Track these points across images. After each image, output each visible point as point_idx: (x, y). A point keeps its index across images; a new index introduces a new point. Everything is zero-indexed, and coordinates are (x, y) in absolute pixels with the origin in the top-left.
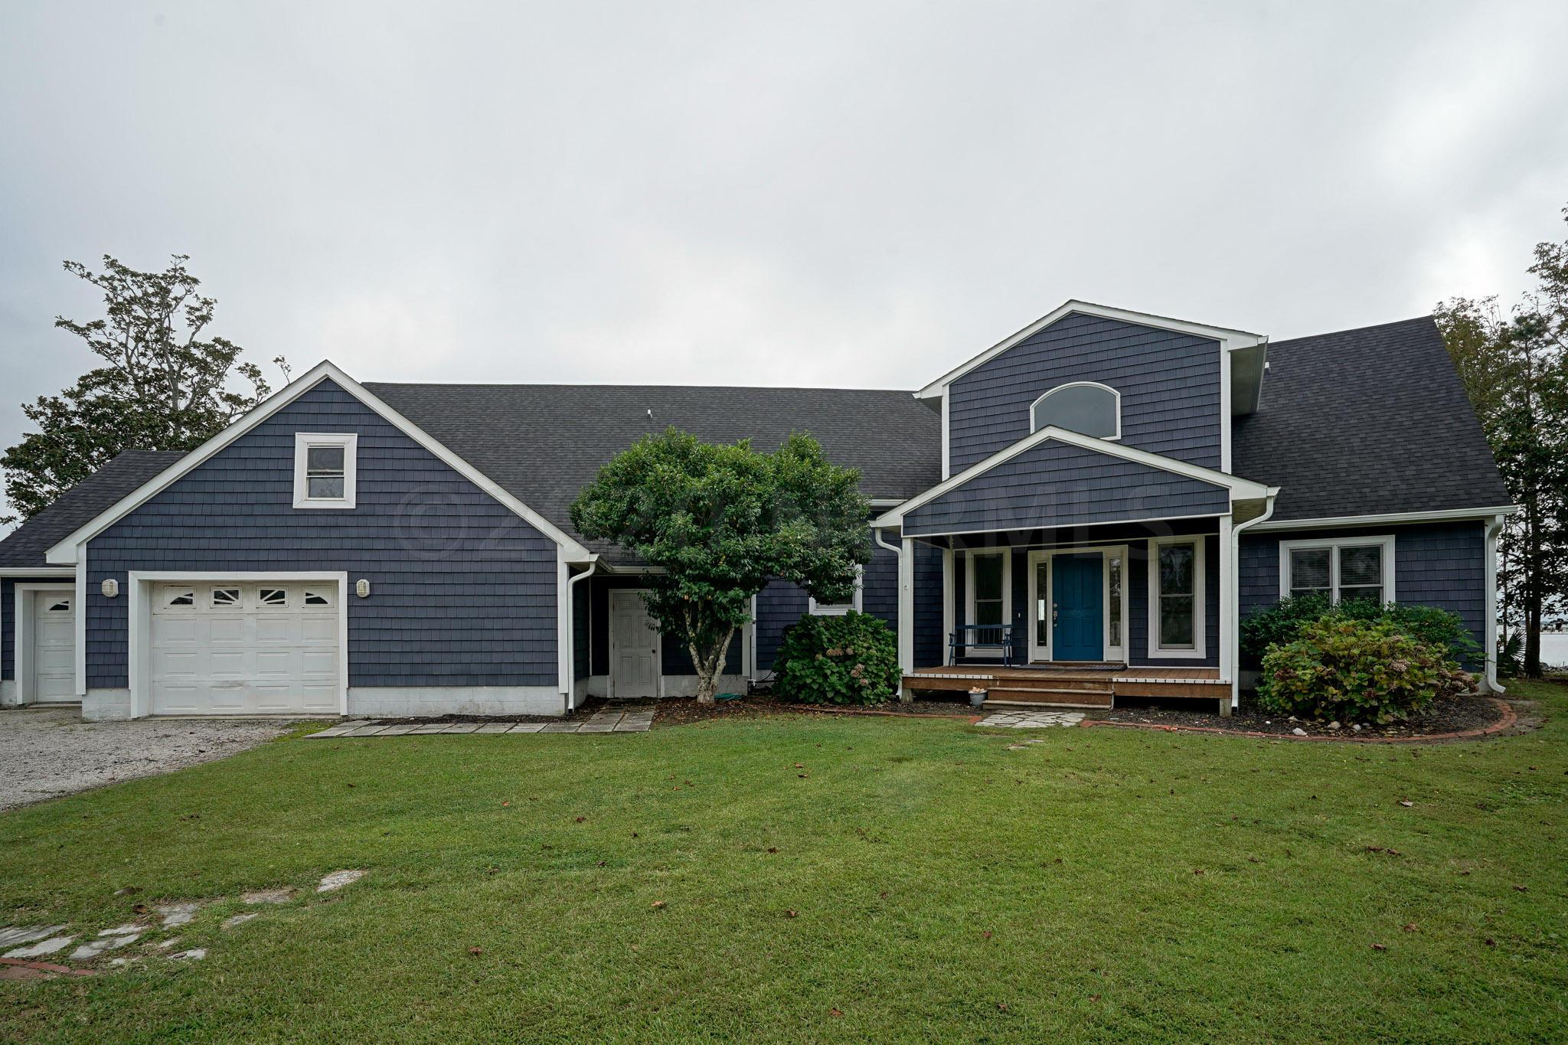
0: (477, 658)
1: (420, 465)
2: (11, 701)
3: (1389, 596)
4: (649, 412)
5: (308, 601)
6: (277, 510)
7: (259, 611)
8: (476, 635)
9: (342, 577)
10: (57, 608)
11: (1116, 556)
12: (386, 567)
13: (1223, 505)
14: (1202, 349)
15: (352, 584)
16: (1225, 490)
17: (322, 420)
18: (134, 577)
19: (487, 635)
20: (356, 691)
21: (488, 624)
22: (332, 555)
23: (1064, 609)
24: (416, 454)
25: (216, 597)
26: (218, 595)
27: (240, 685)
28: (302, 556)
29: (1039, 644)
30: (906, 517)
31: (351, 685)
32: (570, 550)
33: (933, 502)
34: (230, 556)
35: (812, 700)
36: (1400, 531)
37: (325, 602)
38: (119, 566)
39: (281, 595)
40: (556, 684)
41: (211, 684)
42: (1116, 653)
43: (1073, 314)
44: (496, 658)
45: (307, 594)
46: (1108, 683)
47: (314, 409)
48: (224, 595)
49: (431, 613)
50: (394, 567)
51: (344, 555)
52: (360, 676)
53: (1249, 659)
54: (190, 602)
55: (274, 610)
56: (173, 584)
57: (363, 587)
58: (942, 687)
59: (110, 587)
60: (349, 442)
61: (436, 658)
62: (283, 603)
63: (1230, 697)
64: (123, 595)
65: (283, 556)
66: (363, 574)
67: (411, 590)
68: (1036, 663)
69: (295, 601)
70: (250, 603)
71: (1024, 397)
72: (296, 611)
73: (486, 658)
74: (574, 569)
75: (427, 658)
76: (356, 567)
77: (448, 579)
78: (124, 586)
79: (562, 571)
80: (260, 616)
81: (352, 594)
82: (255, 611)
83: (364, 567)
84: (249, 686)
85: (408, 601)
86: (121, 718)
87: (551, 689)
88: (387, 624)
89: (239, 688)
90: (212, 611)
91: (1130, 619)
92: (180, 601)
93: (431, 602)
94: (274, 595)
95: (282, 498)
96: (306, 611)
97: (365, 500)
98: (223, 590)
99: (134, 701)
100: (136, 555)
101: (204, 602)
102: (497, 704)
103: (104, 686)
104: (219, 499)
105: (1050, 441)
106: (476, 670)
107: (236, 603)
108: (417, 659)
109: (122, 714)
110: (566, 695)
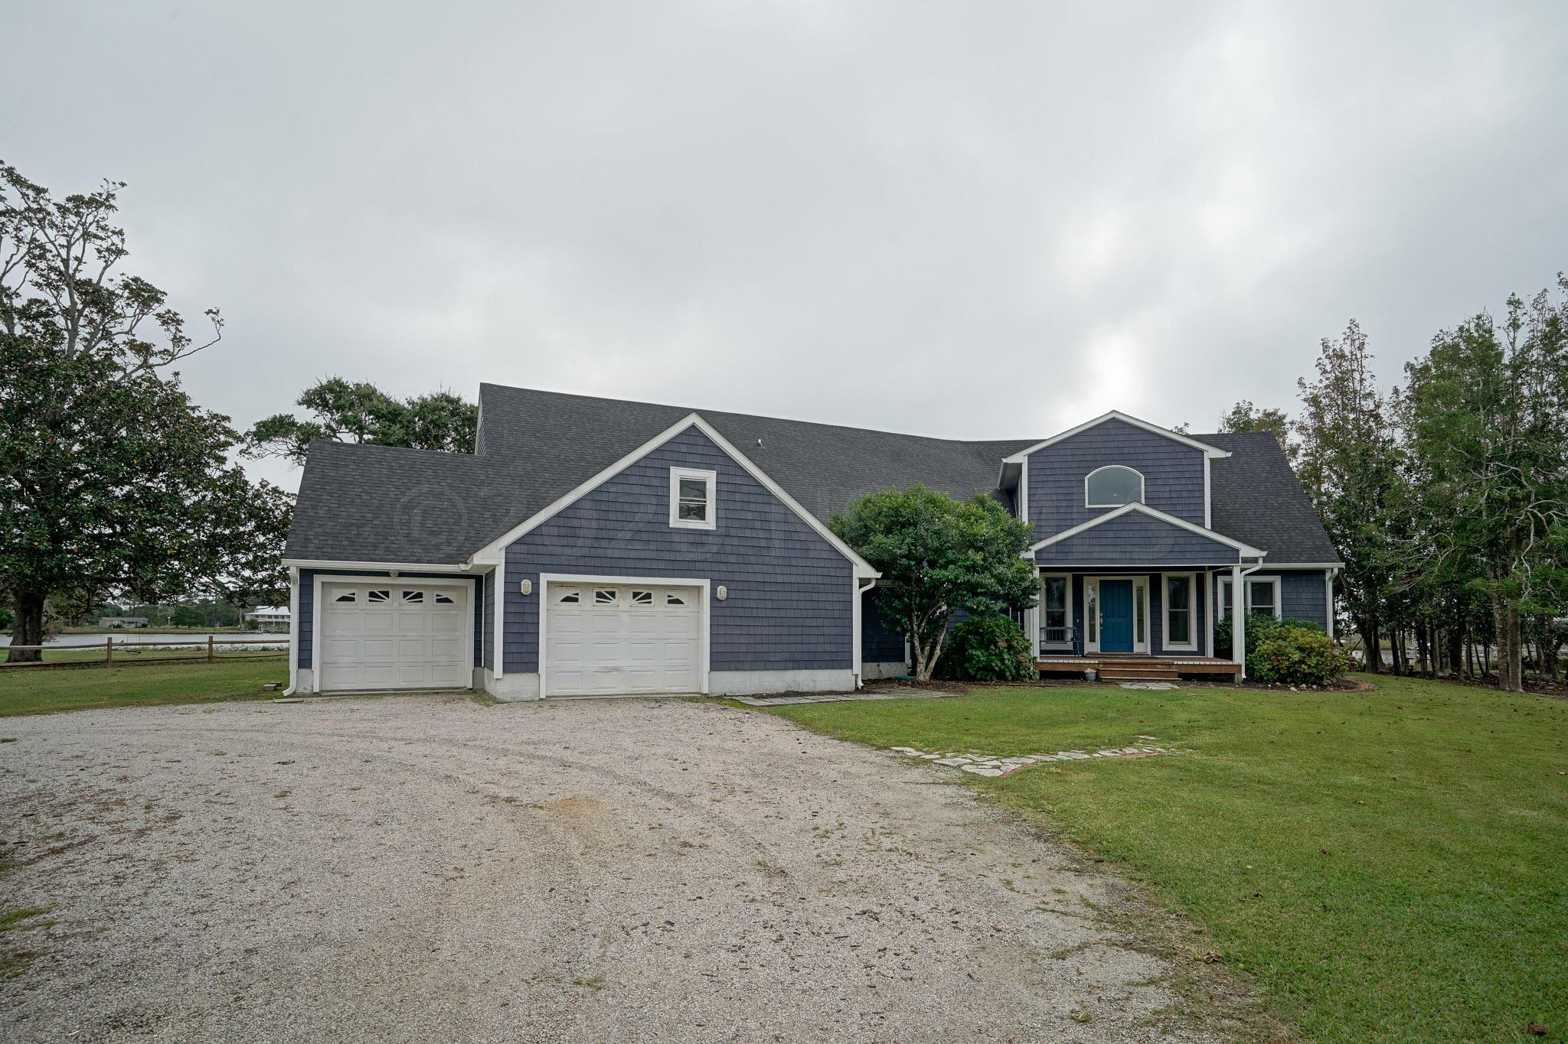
0: (799, 648)
1: (760, 499)
2: (305, 689)
3: (1278, 612)
4: (760, 441)
5: (670, 602)
6: (657, 527)
7: (632, 609)
8: (799, 631)
9: (706, 584)
10: (343, 599)
11: (1141, 582)
12: (737, 577)
13: (1236, 560)
14: (1194, 455)
15: (713, 590)
16: (1238, 551)
17: (689, 458)
18: (544, 578)
19: (807, 631)
20: (715, 674)
21: (808, 622)
22: (699, 566)
23: (1107, 617)
24: (758, 490)
25: (597, 597)
26: (599, 595)
27: (616, 670)
28: (677, 566)
29: (1090, 641)
30: (1036, 552)
31: (712, 669)
32: (862, 570)
33: (1058, 544)
34: (621, 563)
35: (988, 678)
36: (1285, 574)
37: (682, 603)
38: (531, 569)
39: (648, 596)
40: (851, 667)
41: (595, 669)
42: (1142, 647)
43: (1114, 420)
44: (813, 648)
45: (669, 596)
46: (1171, 665)
47: (684, 448)
48: (605, 595)
49: (769, 613)
50: (744, 577)
51: (707, 566)
52: (720, 661)
53: (1250, 648)
54: (576, 600)
55: (643, 608)
56: (562, 585)
57: (722, 592)
58: (1063, 669)
59: (526, 586)
60: (710, 477)
61: (772, 648)
62: (650, 602)
63: (1240, 672)
64: (535, 593)
65: (662, 565)
66: (721, 582)
67: (754, 595)
68: (1089, 653)
69: (659, 602)
70: (624, 603)
71: (1082, 471)
72: (659, 609)
73: (805, 648)
74: (863, 582)
75: (765, 648)
76: (716, 576)
77: (781, 588)
78: (536, 585)
79: (856, 583)
80: (633, 614)
81: (714, 598)
82: (629, 609)
83: (723, 576)
84: (624, 671)
85: (753, 604)
86: (529, 699)
87: (849, 671)
88: (738, 622)
89: (615, 673)
90: (595, 608)
91: (1152, 625)
92: (567, 599)
93: (769, 605)
94: (643, 596)
95: (660, 518)
96: (668, 610)
97: (723, 523)
98: (603, 591)
99: (544, 682)
100: (546, 560)
101: (588, 600)
102: (812, 683)
103: (517, 671)
104: (612, 516)
105: (1135, 511)
106: (799, 657)
107: (614, 601)
108: (759, 648)
109: (530, 695)
110: (857, 675)
